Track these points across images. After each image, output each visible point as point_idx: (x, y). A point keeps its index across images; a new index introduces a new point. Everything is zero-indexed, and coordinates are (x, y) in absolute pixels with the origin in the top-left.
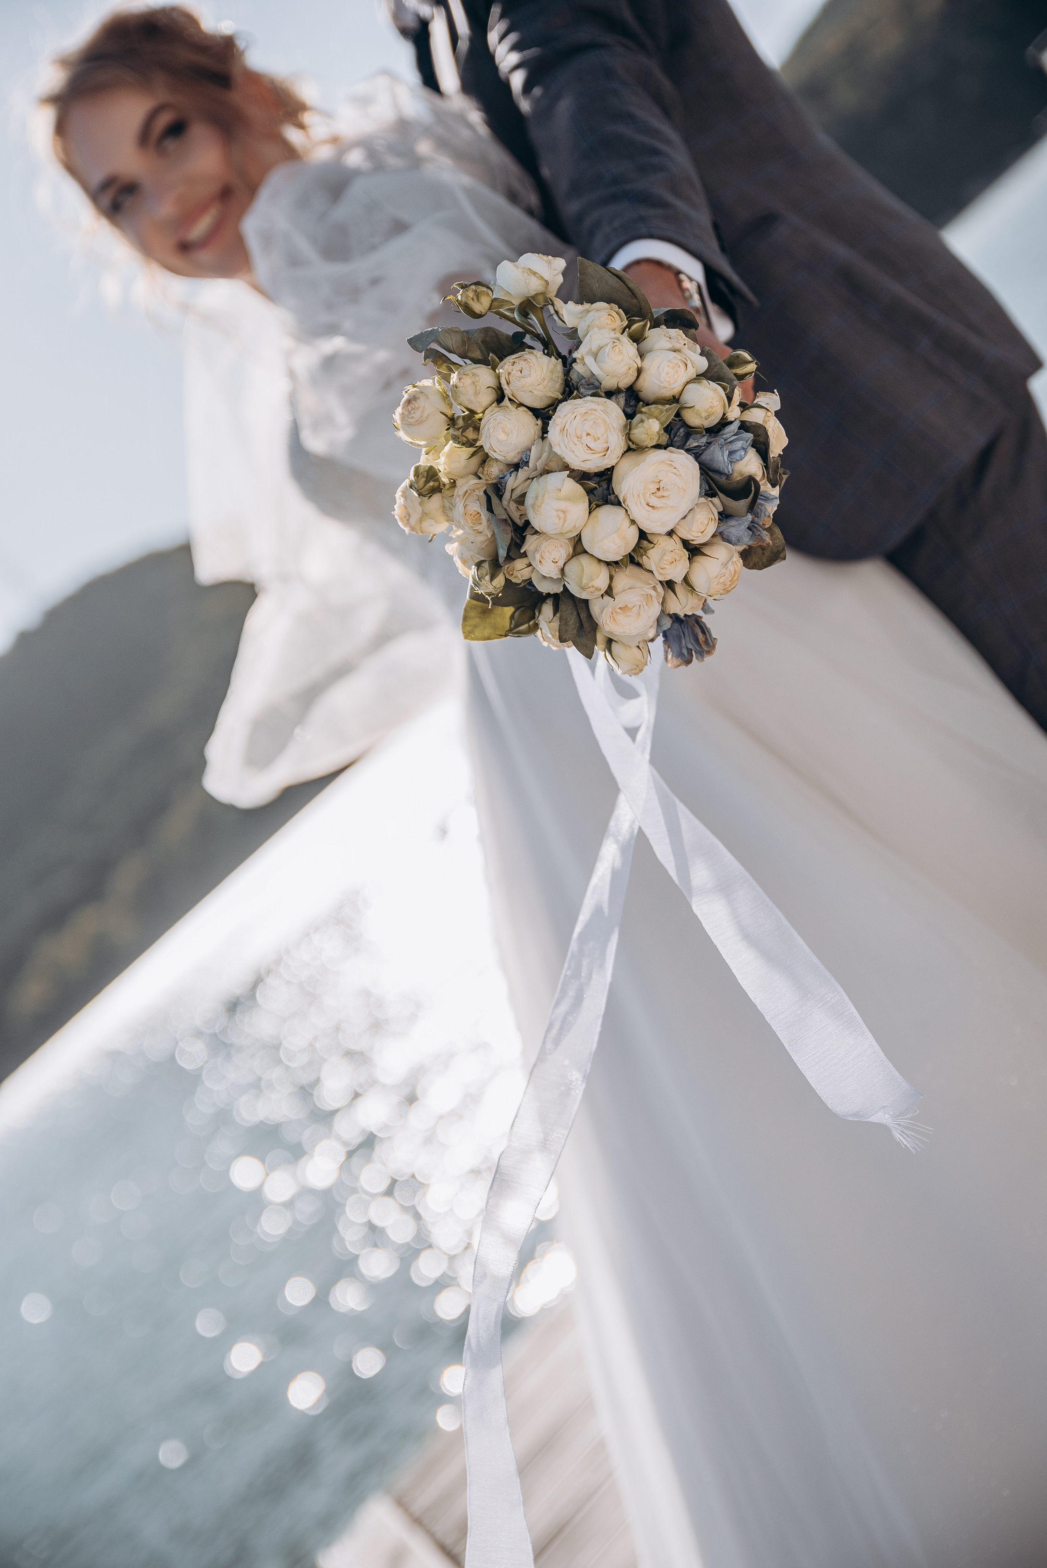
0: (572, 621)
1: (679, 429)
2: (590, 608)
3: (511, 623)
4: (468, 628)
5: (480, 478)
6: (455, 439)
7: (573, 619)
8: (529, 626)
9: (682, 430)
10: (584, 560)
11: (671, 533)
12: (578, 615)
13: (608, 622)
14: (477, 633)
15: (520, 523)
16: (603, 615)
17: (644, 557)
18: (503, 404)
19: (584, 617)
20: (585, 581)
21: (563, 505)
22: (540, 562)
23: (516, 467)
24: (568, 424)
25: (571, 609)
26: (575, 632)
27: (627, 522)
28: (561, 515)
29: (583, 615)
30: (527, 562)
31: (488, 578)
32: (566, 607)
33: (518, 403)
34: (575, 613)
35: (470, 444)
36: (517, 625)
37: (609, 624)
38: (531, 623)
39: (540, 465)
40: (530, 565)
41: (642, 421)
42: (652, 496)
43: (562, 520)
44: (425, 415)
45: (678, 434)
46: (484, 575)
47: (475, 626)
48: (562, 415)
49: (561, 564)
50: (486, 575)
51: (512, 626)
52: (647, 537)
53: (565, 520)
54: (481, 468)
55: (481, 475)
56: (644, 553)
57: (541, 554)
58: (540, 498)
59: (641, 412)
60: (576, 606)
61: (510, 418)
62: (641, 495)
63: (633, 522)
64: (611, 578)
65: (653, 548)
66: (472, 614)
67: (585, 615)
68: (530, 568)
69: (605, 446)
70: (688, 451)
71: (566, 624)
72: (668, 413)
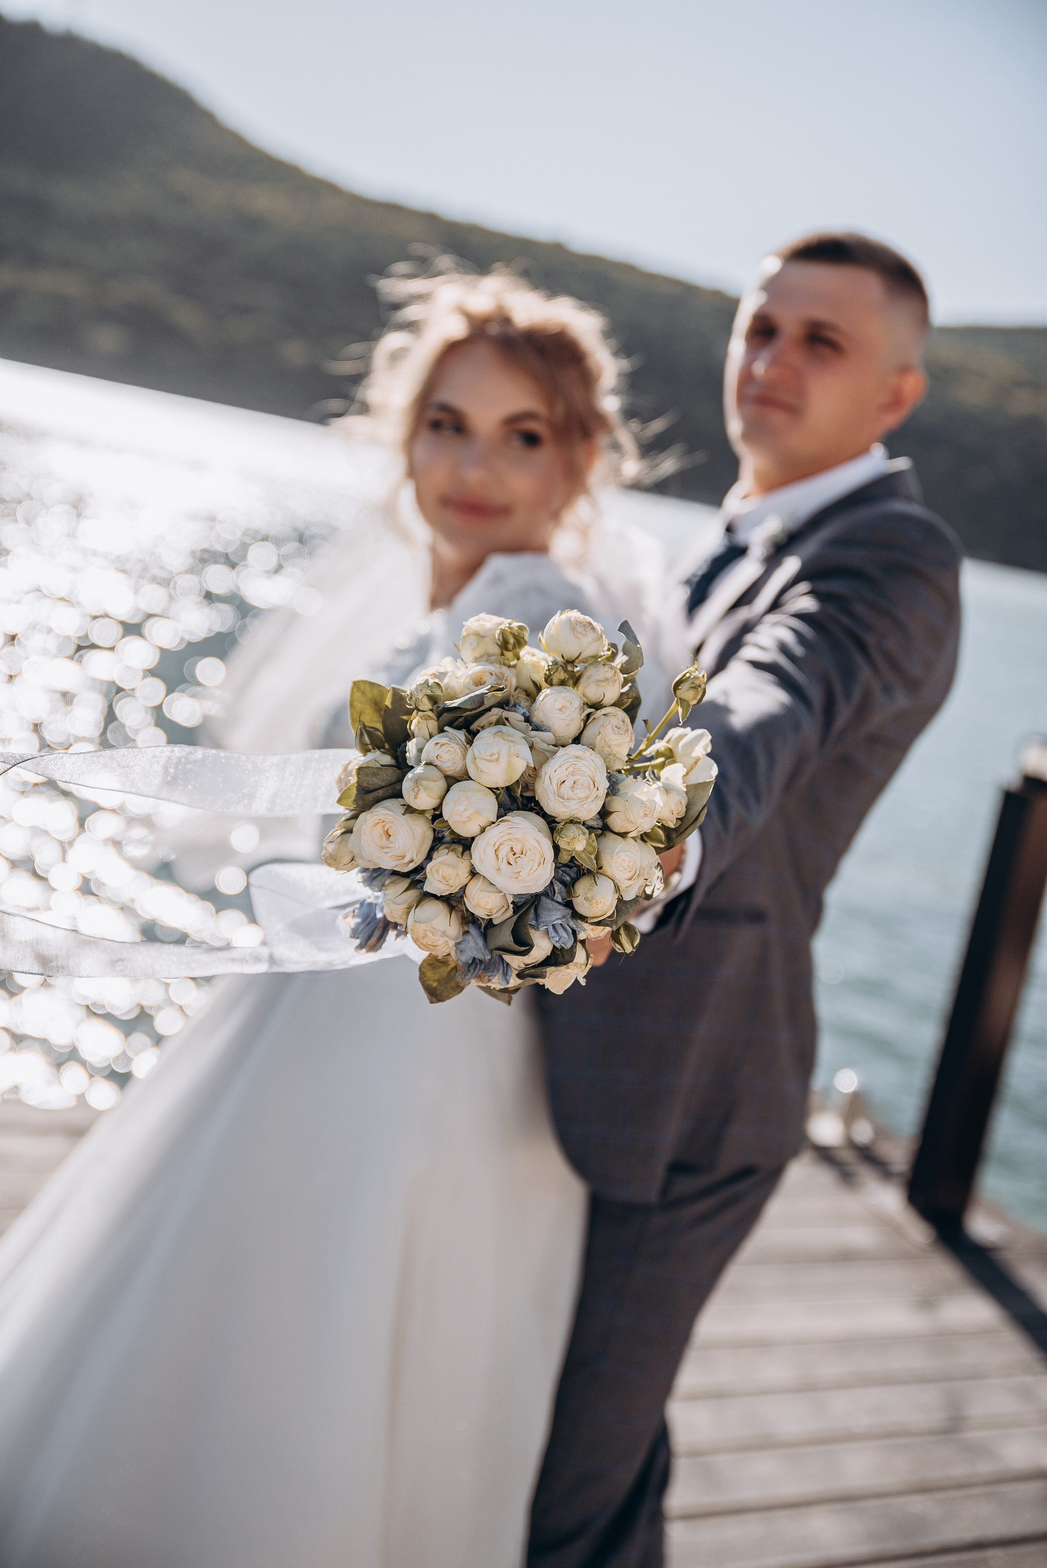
0: (377, 781)
1: (569, 875)
2: (388, 800)
3: (370, 728)
4: (363, 688)
5: (515, 690)
6: (555, 663)
7: (378, 781)
8: (368, 744)
9: (568, 878)
10: (441, 787)
11: (474, 873)
12: (381, 788)
13: (376, 817)
14: (359, 697)
15: (474, 727)
16: (383, 811)
17: (447, 848)
18: (585, 708)
19: (378, 793)
20: (424, 783)
21: (504, 760)
22: (437, 744)
23: (530, 720)
24: (585, 763)
25: (387, 780)
26: (365, 784)
27: (482, 824)
28: (495, 757)
29: (380, 793)
30: (433, 734)
31: (428, 693)
32: (390, 775)
33: (587, 724)
34: (383, 784)
35: (549, 680)
36: (368, 733)
37: (373, 819)
38: (370, 747)
39: (536, 740)
40: (431, 736)
41: (584, 834)
42: (509, 848)
43: (489, 758)
44: (579, 635)
45: (565, 875)
48: (592, 758)
49: (437, 762)
50: (432, 691)
51: (366, 727)
52: (466, 851)
53: (489, 761)
54: (523, 690)
55: (517, 691)
56: (451, 846)
57: (447, 744)
58: (509, 738)
59: (590, 834)
60: (390, 785)
61: (576, 713)
62: (509, 836)
63: (483, 830)
64: (423, 812)
65: (457, 855)
66: (376, 692)
67: (380, 795)
68: (428, 737)
70: (551, 883)
71: (375, 775)
72: (588, 863)
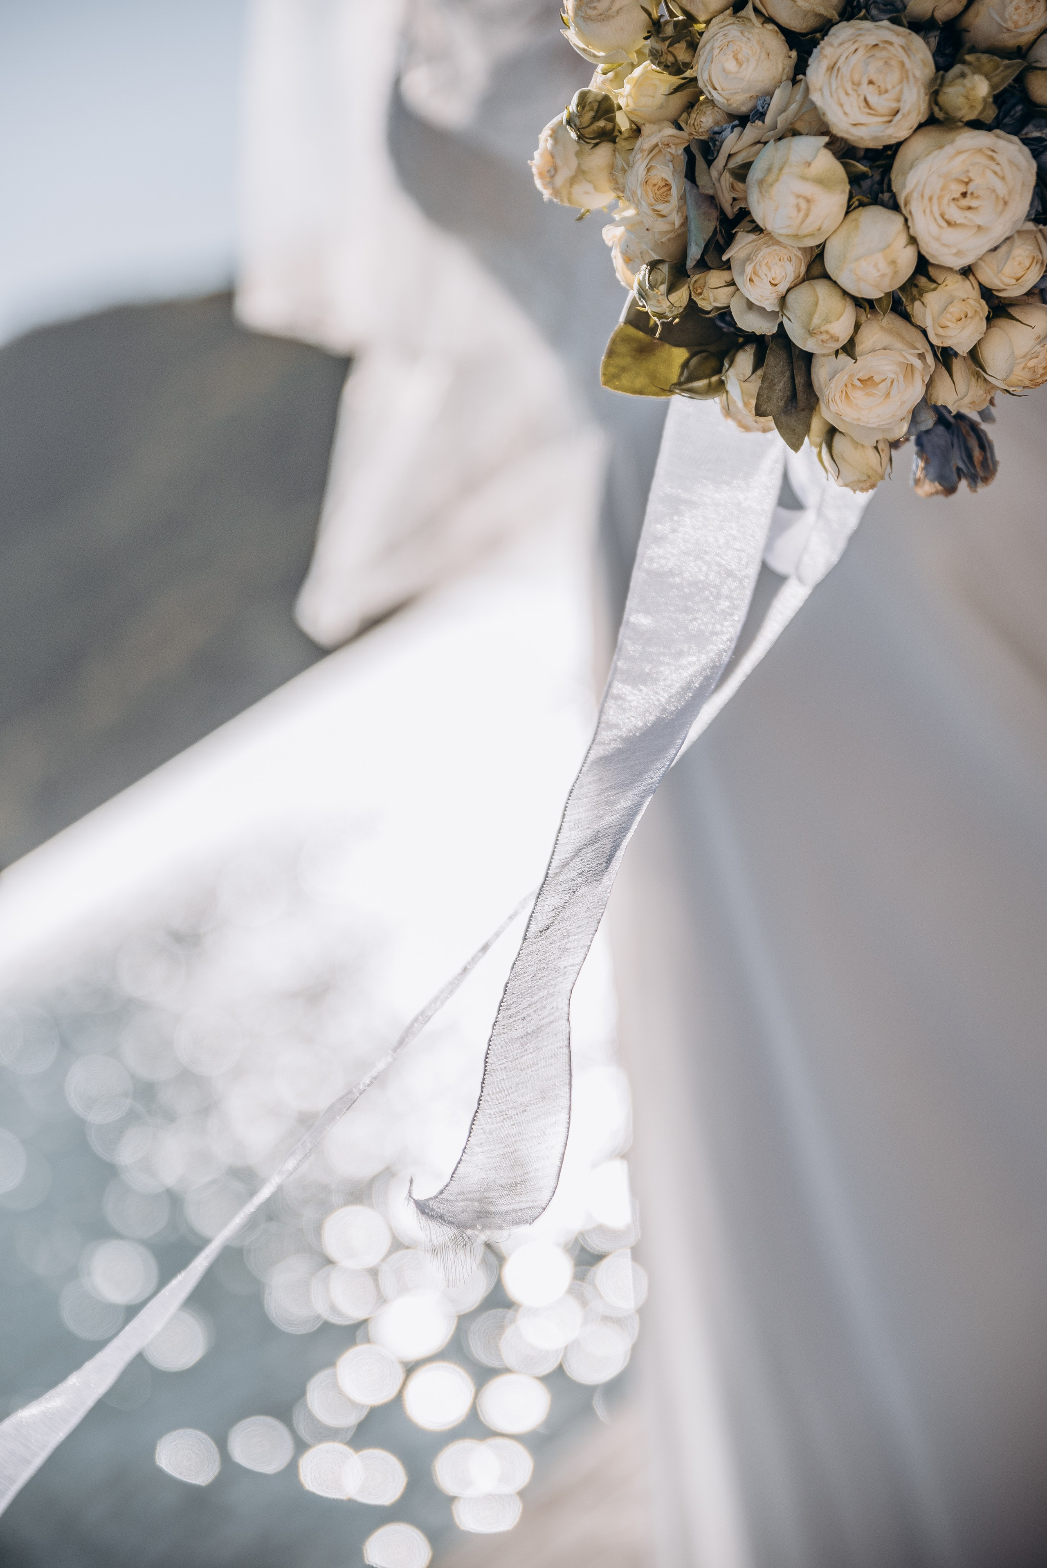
0: (781, 386)
1: (1014, 106)
2: (813, 371)
3: (682, 373)
4: (613, 370)
5: (680, 128)
6: (655, 56)
7: (782, 383)
8: (710, 384)
9: (1019, 108)
10: (822, 289)
11: (967, 272)
12: (793, 378)
13: (837, 398)
14: (625, 380)
15: (730, 212)
16: (831, 385)
17: (917, 304)
18: (742, 13)
19: (800, 383)
20: (816, 321)
21: (809, 189)
22: (751, 280)
23: (742, 120)
24: (843, 59)
25: (783, 366)
26: (782, 403)
27: (903, 239)
28: (803, 205)
29: (799, 380)
30: (728, 279)
31: (663, 288)
32: (775, 361)
33: (767, 16)
34: (788, 374)
35: (676, 69)
36: (691, 379)
37: (838, 401)
38: (714, 379)
39: (782, 121)
40: (732, 283)
41: (963, 75)
42: (952, 204)
43: (802, 214)
44: (615, 7)
45: (1012, 113)
46: (659, 284)
47: (624, 369)
48: (836, 42)
49: (782, 288)
50: (662, 283)
51: (682, 379)
52: (928, 272)
53: (807, 215)
54: (685, 115)
55: (683, 125)
56: (917, 296)
57: (754, 266)
58: (775, 171)
59: (964, 62)
60: (792, 363)
61: (750, 36)
62: (935, 200)
63: (913, 240)
64: (857, 327)
65: (935, 289)
66: (623, 349)
67: (802, 381)
68: (732, 288)
69: (894, 105)
70: (1026, 142)
71: (771, 387)
72: (1006, 71)
